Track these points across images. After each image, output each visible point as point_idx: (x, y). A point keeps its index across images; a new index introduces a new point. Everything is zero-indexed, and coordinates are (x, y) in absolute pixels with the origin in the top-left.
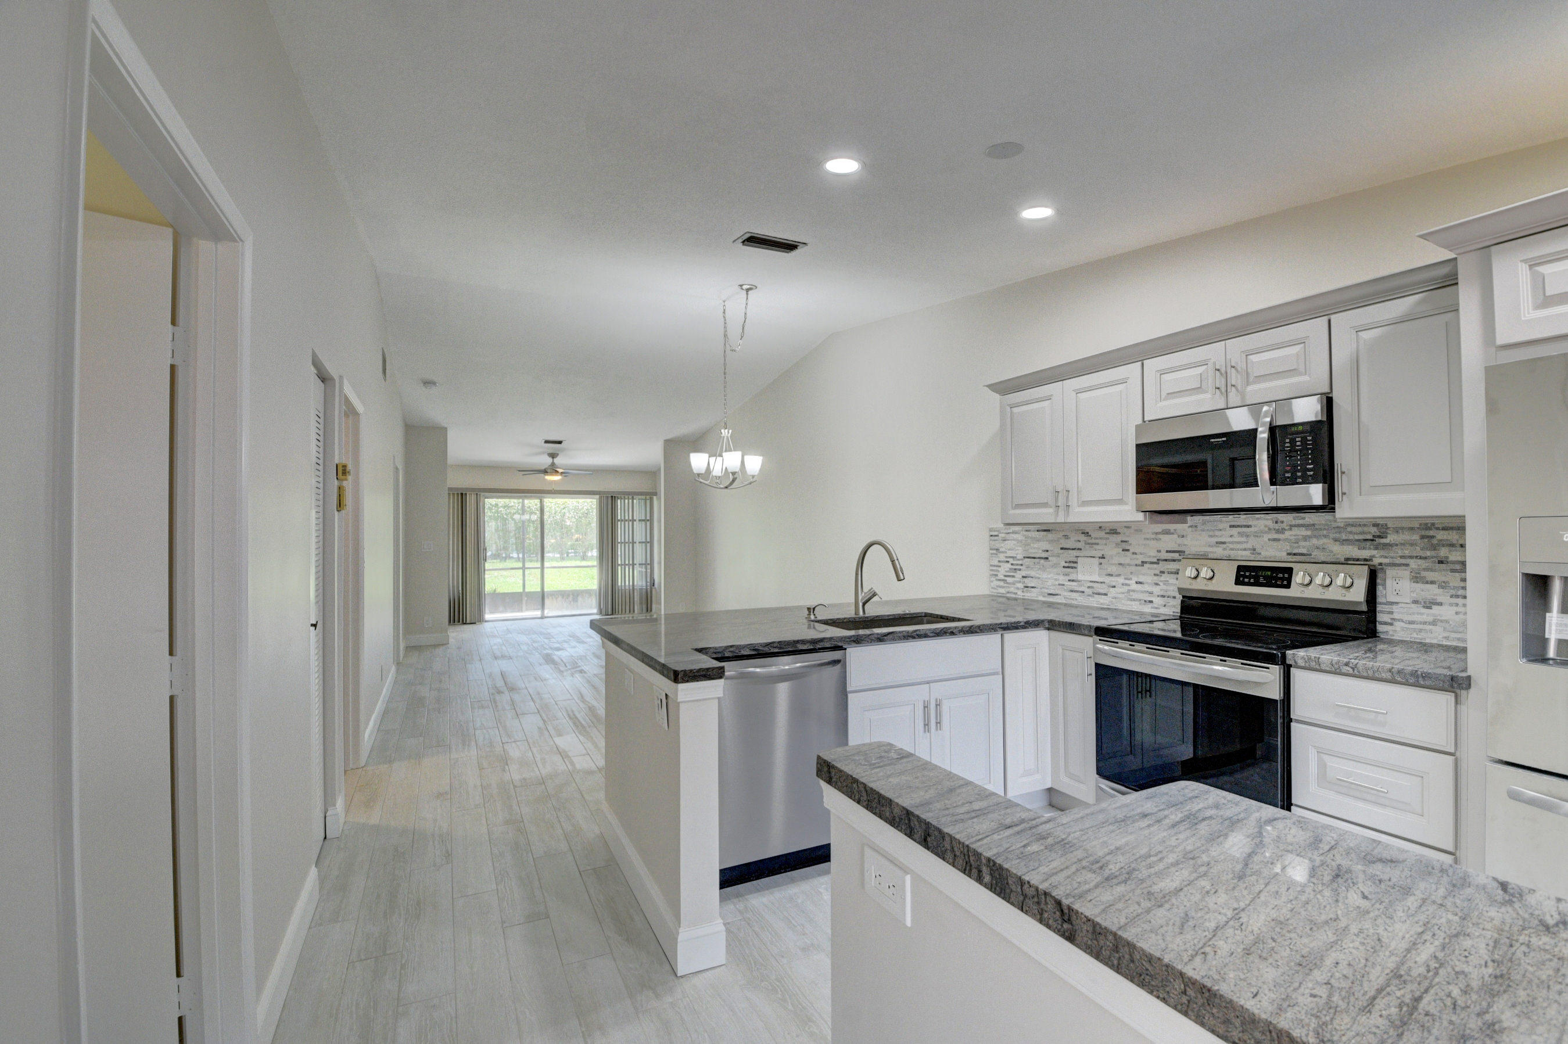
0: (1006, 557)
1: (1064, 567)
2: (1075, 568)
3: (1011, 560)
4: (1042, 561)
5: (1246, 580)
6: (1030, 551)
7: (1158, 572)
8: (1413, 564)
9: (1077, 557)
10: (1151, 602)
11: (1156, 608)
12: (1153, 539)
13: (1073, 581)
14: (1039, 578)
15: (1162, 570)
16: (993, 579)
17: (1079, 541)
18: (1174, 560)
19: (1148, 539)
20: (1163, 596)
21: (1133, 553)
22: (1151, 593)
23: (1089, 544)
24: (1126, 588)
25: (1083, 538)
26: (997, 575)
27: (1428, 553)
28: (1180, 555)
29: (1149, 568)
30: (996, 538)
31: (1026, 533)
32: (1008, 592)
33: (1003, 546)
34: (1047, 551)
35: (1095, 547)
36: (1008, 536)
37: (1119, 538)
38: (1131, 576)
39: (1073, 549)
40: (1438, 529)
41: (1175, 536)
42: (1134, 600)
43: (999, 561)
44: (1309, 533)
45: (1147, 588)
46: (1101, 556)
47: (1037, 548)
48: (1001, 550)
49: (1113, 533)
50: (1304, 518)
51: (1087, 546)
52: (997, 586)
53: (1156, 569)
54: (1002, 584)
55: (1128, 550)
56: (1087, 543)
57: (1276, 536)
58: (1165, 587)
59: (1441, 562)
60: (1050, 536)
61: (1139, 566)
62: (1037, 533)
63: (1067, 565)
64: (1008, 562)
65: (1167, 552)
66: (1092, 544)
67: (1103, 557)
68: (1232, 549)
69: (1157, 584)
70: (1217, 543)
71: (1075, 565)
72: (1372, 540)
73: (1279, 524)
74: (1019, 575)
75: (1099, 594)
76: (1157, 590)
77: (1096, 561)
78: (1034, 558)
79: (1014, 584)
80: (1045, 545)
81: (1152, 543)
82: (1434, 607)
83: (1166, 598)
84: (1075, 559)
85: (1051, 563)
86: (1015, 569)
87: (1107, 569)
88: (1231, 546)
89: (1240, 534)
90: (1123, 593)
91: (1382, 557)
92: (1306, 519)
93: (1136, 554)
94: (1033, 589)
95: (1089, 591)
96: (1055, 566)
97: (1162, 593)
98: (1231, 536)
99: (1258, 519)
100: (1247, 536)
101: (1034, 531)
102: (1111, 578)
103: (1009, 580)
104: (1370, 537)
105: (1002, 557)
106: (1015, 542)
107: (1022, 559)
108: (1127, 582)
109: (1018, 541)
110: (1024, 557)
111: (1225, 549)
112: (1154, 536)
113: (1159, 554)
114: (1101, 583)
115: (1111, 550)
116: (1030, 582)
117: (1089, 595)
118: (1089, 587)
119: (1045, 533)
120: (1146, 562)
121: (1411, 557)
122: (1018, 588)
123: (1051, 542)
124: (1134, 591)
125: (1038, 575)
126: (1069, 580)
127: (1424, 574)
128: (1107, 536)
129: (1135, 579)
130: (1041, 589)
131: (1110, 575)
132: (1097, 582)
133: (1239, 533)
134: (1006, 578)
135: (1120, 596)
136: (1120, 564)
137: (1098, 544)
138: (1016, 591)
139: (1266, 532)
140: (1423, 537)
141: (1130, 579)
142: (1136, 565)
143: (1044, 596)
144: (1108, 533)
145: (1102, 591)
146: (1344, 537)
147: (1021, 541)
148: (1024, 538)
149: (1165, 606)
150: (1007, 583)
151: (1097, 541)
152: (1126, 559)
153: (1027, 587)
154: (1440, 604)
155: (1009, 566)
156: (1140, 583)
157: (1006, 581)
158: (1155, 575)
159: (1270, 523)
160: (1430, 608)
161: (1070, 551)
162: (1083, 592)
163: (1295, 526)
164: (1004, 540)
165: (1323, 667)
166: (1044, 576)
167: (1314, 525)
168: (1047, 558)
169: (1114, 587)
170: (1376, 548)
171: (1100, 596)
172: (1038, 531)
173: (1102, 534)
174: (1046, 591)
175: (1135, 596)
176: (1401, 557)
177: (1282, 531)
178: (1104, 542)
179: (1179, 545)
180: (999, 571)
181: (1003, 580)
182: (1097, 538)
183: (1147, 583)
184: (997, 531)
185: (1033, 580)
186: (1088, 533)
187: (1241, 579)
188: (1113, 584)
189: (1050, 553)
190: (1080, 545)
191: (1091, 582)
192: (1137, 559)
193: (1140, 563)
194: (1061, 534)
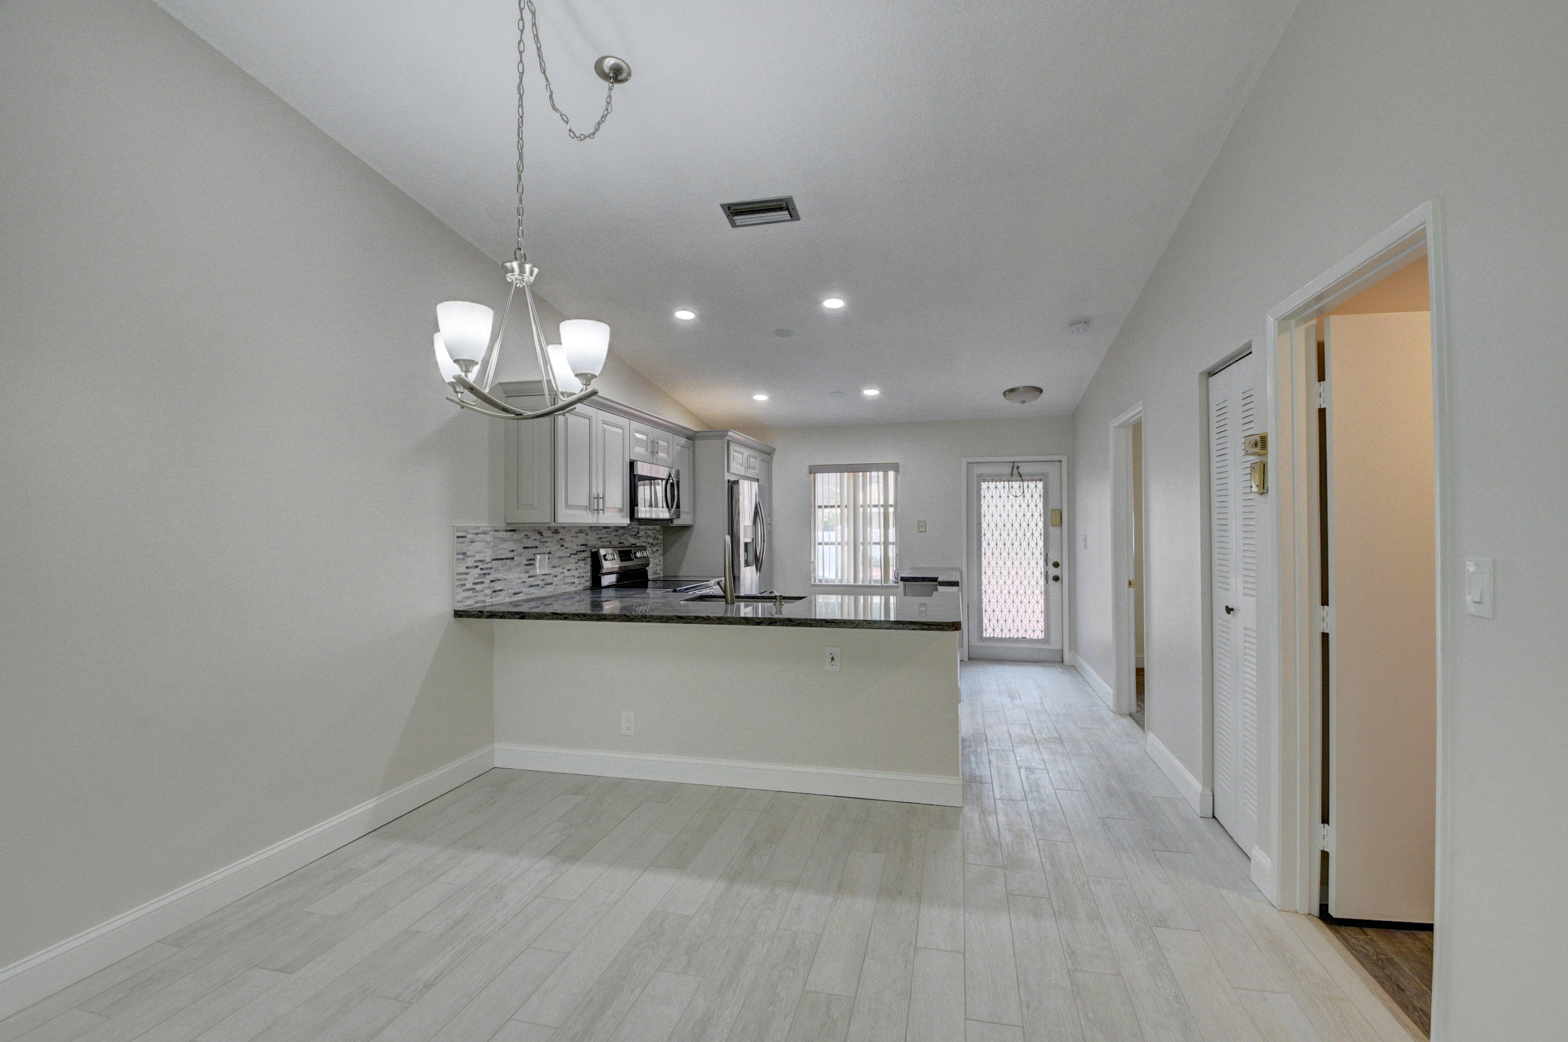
0: (476, 561)
1: (526, 565)
2: (533, 564)
3: (481, 566)
4: (508, 562)
5: (623, 558)
6: (499, 552)
7: (576, 561)
8: (645, 545)
9: (535, 554)
10: (574, 583)
12: (575, 537)
13: (531, 576)
14: (506, 579)
15: (579, 558)
16: (460, 590)
17: (536, 540)
18: (583, 551)
19: (572, 537)
21: (566, 548)
22: (574, 576)
24: (563, 575)
25: (538, 537)
26: (465, 585)
27: (646, 540)
28: (586, 547)
29: (574, 558)
30: (463, 539)
31: (496, 533)
32: (477, 602)
33: (471, 549)
34: (513, 551)
35: (545, 544)
36: (478, 538)
37: (559, 536)
38: (565, 566)
39: (532, 548)
40: (648, 530)
41: (584, 534)
42: (566, 584)
44: (624, 532)
45: (572, 573)
46: (549, 551)
47: (504, 550)
48: (468, 553)
49: (556, 533)
51: (541, 544)
52: (464, 598)
53: (576, 558)
54: (470, 594)
55: (563, 546)
56: (541, 542)
57: (616, 533)
58: (580, 571)
59: (649, 544)
60: (516, 536)
61: (569, 557)
62: (505, 533)
63: (527, 563)
64: (477, 567)
65: (581, 545)
66: (544, 542)
67: (550, 553)
68: (604, 542)
69: (577, 569)
70: (599, 538)
71: (533, 562)
74: (487, 580)
75: (548, 584)
76: (576, 573)
77: (547, 556)
78: (502, 559)
79: (483, 591)
80: (511, 545)
81: (575, 539)
83: (580, 579)
84: (532, 557)
85: (516, 562)
86: (485, 574)
87: (552, 562)
88: (604, 540)
90: (561, 580)
91: (639, 543)
94: (500, 593)
95: (543, 583)
96: (518, 565)
97: (578, 575)
101: (502, 531)
102: (555, 570)
103: (478, 587)
104: (636, 533)
105: (470, 562)
106: (483, 544)
107: (490, 562)
108: (563, 570)
109: (488, 543)
110: (493, 560)
111: (601, 542)
112: (575, 535)
113: (577, 547)
114: (549, 574)
115: (553, 546)
116: (498, 586)
117: (542, 587)
118: (542, 580)
119: (512, 533)
120: (572, 554)
121: (644, 542)
122: (486, 595)
123: (516, 541)
124: (566, 577)
125: (505, 577)
127: (649, 549)
129: (567, 568)
130: (508, 590)
131: (554, 567)
132: (547, 574)
133: (606, 532)
134: (475, 586)
135: (558, 583)
136: (560, 557)
137: (546, 542)
138: (483, 598)
139: (612, 532)
140: (645, 533)
141: (565, 568)
142: (567, 557)
143: (510, 597)
144: (552, 533)
145: (550, 581)
146: (632, 534)
147: (490, 543)
148: (492, 539)
149: (580, 584)
150: (476, 592)
151: (547, 539)
152: (562, 552)
153: (495, 591)
155: (478, 571)
156: (570, 570)
157: (475, 589)
158: (576, 563)
160: (650, 563)
161: (530, 550)
162: (538, 585)
164: (472, 542)
166: (510, 576)
168: (513, 558)
169: (556, 576)
171: (549, 586)
172: (506, 530)
173: (550, 534)
174: (510, 591)
175: (566, 580)
176: (642, 542)
178: (550, 540)
180: (466, 579)
181: (472, 589)
182: (546, 537)
183: (572, 569)
184: (464, 531)
185: (501, 582)
186: (541, 533)
188: (556, 574)
189: (515, 553)
190: (536, 544)
191: (544, 575)
192: (568, 552)
193: (569, 555)
194: (524, 534)
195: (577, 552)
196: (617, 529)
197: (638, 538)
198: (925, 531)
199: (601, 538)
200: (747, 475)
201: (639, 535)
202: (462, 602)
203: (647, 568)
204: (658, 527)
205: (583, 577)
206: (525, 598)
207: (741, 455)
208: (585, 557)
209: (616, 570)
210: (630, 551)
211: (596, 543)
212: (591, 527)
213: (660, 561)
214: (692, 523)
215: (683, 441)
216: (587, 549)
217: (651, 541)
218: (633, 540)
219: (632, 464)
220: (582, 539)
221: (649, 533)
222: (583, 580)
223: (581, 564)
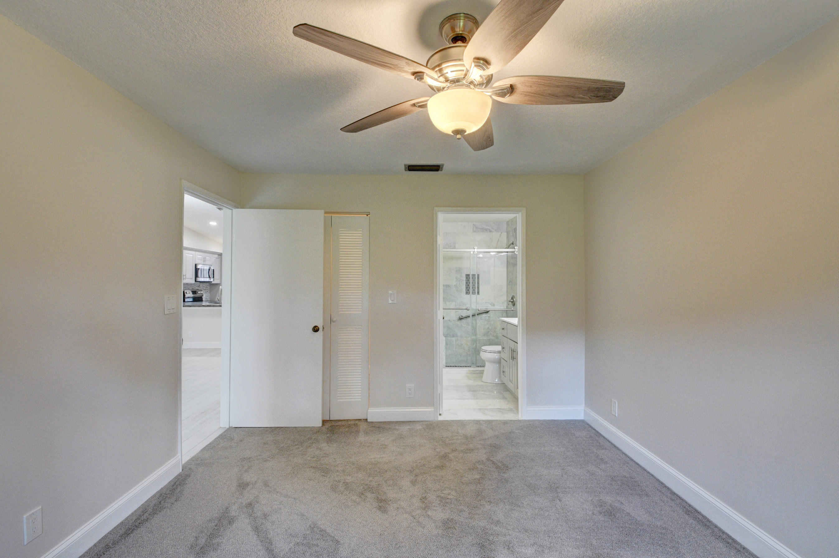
44: (193, 285)
68: (186, 288)
196: (191, 284)
197: (199, 287)
203: (202, 297)
204: (208, 284)
209: (191, 297)
210: (196, 291)
211: (184, 289)
213: (208, 295)
214: (220, 283)
215: (216, 256)
217: (205, 288)
218: (197, 288)
219: (196, 265)
221: (204, 285)
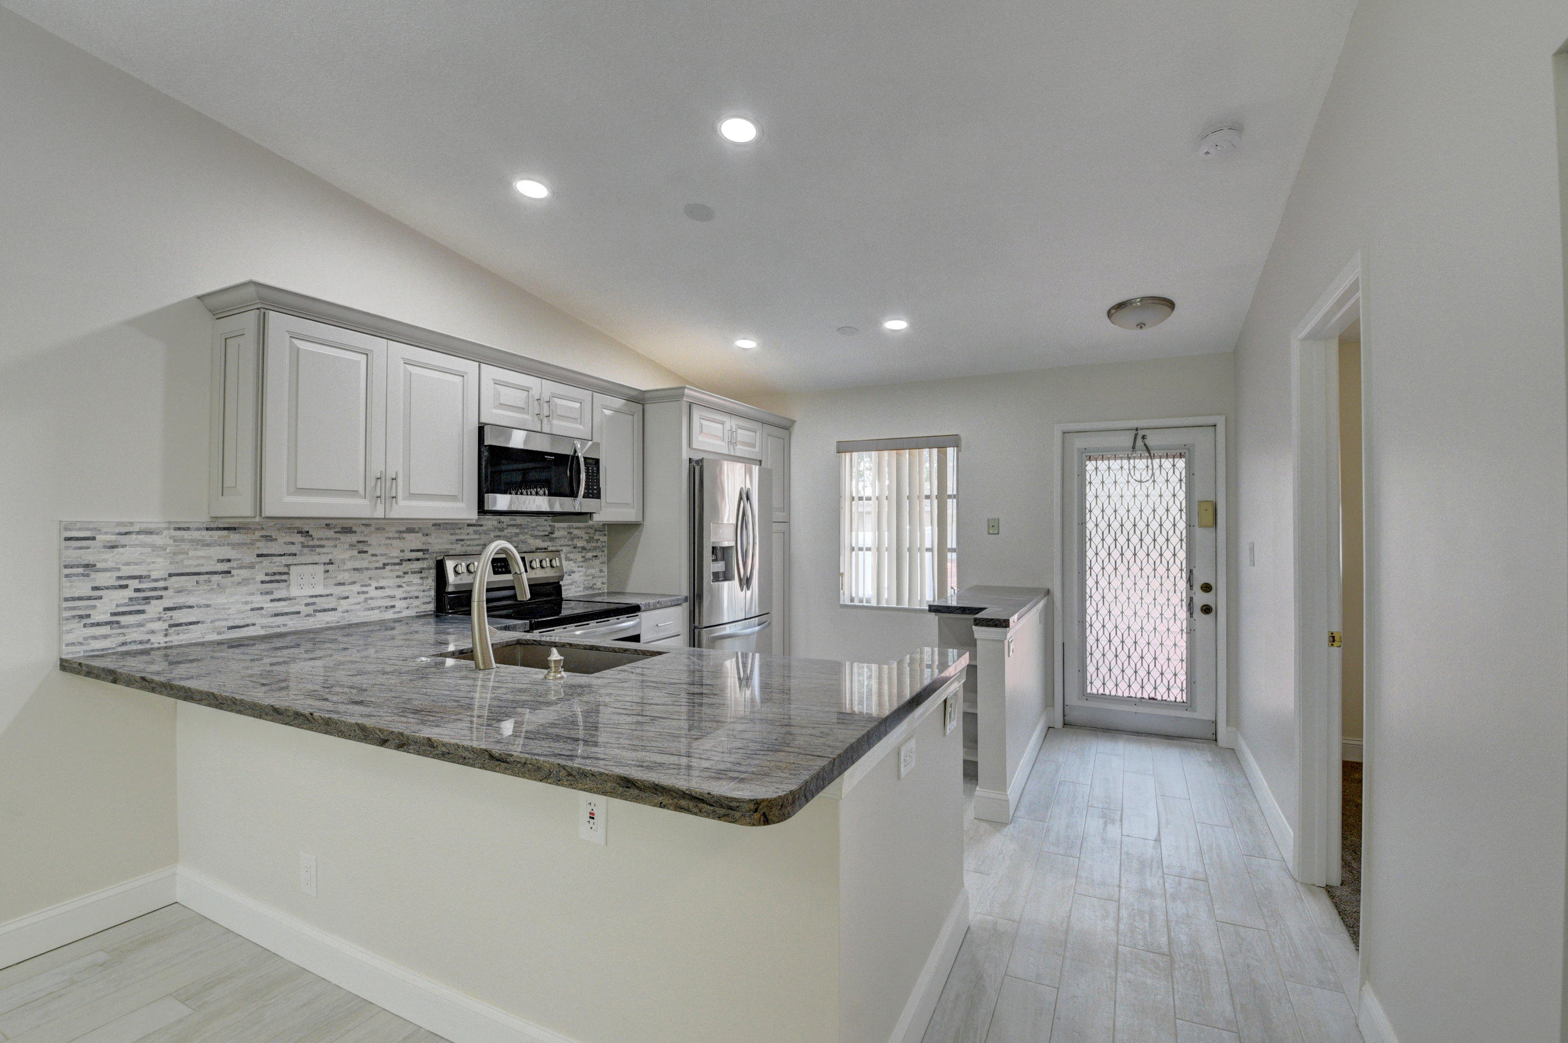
0: (120, 578)
1: (262, 582)
2: (285, 581)
3: (134, 584)
4: (216, 578)
5: (500, 570)
6: (189, 562)
8: (565, 549)
9: (288, 566)
10: (393, 607)
11: (399, 612)
12: (396, 538)
13: (279, 600)
14: (208, 606)
15: (405, 570)
16: (77, 625)
17: (293, 543)
18: (418, 560)
19: (389, 538)
20: (405, 598)
21: (373, 555)
22: (393, 597)
23: (308, 546)
24: (363, 597)
25: (298, 539)
26: (89, 616)
27: (570, 543)
28: (424, 554)
29: (391, 571)
30: (85, 543)
31: (180, 533)
32: (124, 644)
33: (107, 559)
34: (229, 561)
35: (318, 550)
36: (124, 540)
37: (354, 538)
38: (369, 582)
39: (281, 555)
40: (574, 528)
41: (420, 535)
42: (372, 609)
43: (95, 588)
44: (518, 531)
45: (388, 592)
46: (328, 561)
47: (206, 558)
48: (99, 565)
49: (347, 533)
50: (516, 520)
51: (306, 550)
52: (85, 639)
53: (399, 570)
54: (104, 631)
55: (366, 552)
56: (304, 546)
57: (498, 534)
58: (409, 589)
59: (575, 548)
60: (235, 537)
61: (380, 568)
62: (204, 533)
63: (268, 578)
64: (122, 587)
65: (412, 551)
66: (314, 546)
67: (331, 563)
68: (469, 546)
69: (400, 586)
70: (457, 540)
71: (284, 577)
72: (548, 535)
73: (501, 524)
74: (154, 608)
75: (325, 610)
76: (399, 593)
77: (321, 569)
78: (199, 574)
79: (140, 625)
80: (224, 553)
81: (394, 542)
82: (572, 574)
83: (408, 600)
84: (286, 570)
85: (236, 579)
86: (147, 599)
87: (336, 577)
88: (468, 543)
89: (476, 532)
90: (359, 603)
91: (553, 546)
92: (518, 521)
93: (376, 555)
94: (190, 626)
95: (310, 610)
96: (245, 582)
97: (404, 595)
98: (468, 534)
99: (488, 519)
100: (480, 534)
101: (198, 530)
102: (342, 588)
103: (128, 620)
104: (547, 533)
105: (105, 579)
106: (145, 550)
107: (165, 579)
108: (365, 589)
109: (158, 548)
110: (170, 575)
111: (462, 546)
112: (397, 535)
113: (402, 554)
114: (328, 595)
115: (342, 552)
116: (185, 617)
117: (308, 615)
118: (307, 605)
119: (225, 533)
120: (388, 564)
121: (564, 545)
122: (153, 632)
123: (236, 546)
124: (372, 598)
125: (206, 602)
126: (272, 601)
127: (569, 555)
128: (338, 535)
129: (374, 584)
130: (213, 622)
131: (341, 584)
132: (321, 596)
133: (474, 531)
134: (119, 619)
135: (353, 607)
136: (355, 569)
137: (323, 546)
138: (145, 637)
139: (492, 531)
140: (569, 533)
141: (370, 585)
142: (376, 568)
143: (219, 633)
144: (336, 532)
145: (330, 606)
146: (536, 534)
147: (163, 548)
148: (171, 542)
149: (408, 608)
150: (123, 628)
151: (322, 543)
152: (363, 562)
154: (574, 572)
155: (127, 593)
156: (381, 588)
157: (118, 622)
158: (398, 577)
159: (495, 523)
160: (570, 575)
161: (276, 559)
162: (299, 613)
163: (511, 525)
164: (112, 547)
165: (651, 607)
166: (220, 600)
167: (521, 525)
168: (228, 573)
169: (345, 598)
170: (550, 541)
171: (326, 613)
172: (207, 529)
173: (330, 533)
174: (222, 623)
175: (373, 603)
176: (561, 546)
177: (501, 530)
178: (331, 543)
179: (423, 544)
180: (92, 608)
181: (109, 623)
182: (321, 539)
183: (389, 587)
184: (88, 530)
185: (195, 611)
186: (308, 532)
187: (496, 569)
188: (346, 594)
189: (233, 564)
190: (293, 549)
191: (312, 596)
192: (378, 561)
193: (381, 565)
194: (258, 534)
195: (401, 560)
197: (552, 540)
198: (998, 534)
199: (463, 540)
200: (732, 454)
201: (554, 536)
202: (81, 644)
203: (561, 583)
205: (417, 597)
206: (262, 632)
207: (720, 426)
208: (423, 569)
211: (449, 547)
212: (434, 525)
213: (601, 571)
214: (640, 519)
215: (626, 401)
216: (427, 556)
219: (482, 431)
220: (414, 541)
221: (575, 532)
222: (416, 602)
223: (416, 579)
